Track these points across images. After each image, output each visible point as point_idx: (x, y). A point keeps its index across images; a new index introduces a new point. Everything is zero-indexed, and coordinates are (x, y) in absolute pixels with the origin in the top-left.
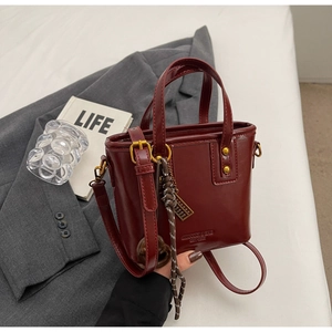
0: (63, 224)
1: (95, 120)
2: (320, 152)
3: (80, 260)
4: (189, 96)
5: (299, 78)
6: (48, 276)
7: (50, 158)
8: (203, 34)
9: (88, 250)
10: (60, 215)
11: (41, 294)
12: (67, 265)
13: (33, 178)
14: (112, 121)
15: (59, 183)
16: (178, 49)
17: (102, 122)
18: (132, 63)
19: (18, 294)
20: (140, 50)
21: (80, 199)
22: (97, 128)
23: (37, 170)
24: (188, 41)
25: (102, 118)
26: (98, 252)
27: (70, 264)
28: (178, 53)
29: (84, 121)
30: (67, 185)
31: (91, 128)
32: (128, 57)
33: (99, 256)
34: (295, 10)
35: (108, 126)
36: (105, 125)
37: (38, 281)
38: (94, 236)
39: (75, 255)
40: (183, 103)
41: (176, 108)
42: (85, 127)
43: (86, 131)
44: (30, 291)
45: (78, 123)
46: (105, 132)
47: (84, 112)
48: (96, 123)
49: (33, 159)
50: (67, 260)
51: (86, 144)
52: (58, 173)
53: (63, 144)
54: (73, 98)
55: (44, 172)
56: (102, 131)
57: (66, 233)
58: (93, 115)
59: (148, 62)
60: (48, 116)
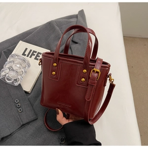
0: (19, 105)
4: (76, 43)
10: (17, 101)
16: (71, 20)
17: (36, 54)
18: (50, 26)
21: (26, 92)
22: (33, 57)
23: (4, 78)
25: (36, 52)
28: (71, 22)
29: (27, 53)
31: (30, 57)
32: (47, 23)
33: (37, 121)
37: (7, 135)
38: (34, 111)
39: (25, 121)
40: (74, 46)
45: (24, 54)
47: (26, 49)
48: (33, 54)
49: (3, 74)
53: (18, 66)
54: (21, 42)
56: (36, 59)
57: (20, 110)
58: (31, 50)
59: (57, 25)
60: (8, 50)
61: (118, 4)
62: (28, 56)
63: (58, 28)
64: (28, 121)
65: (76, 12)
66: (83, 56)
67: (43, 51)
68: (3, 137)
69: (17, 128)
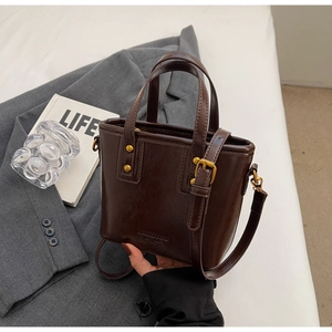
0: (50, 232)
3: (69, 271)
4: (177, 98)
9: (77, 260)
10: (47, 222)
12: (55, 275)
16: (166, 48)
17: (89, 123)
18: (119, 62)
21: (67, 205)
22: (83, 129)
25: (88, 118)
26: (87, 262)
29: (69, 121)
31: (77, 129)
32: (114, 55)
35: (95, 128)
36: (92, 126)
38: (83, 245)
39: (63, 265)
40: (171, 106)
41: (164, 110)
46: (92, 134)
47: (68, 112)
48: (82, 123)
50: (55, 269)
54: (56, 96)
56: (88, 132)
57: (53, 241)
58: (78, 115)
59: (135, 61)
60: (29, 114)
62: (71, 127)
63: (135, 66)
64: (68, 265)
65: (176, 32)
66: (191, 126)
67: (105, 115)
68: (16, 300)
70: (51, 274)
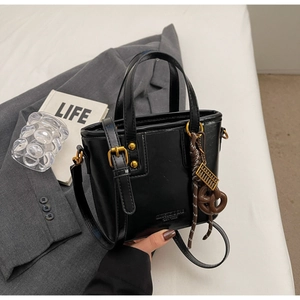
0: (47, 208)
1: (74, 112)
2: (277, 135)
3: (63, 241)
4: (159, 88)
5: (257, 70)
6: (33, 256)
7: (33, 147)
8: (170, 31)
9: (71, 231)
10: (44, 200)
11: (28, 273)
12: (52, 245)
13: (18, 166)
14: (89, 111)
15: (43, 170)
16: (148, 45)
17: (81, 112)
19: (7, 274)
20: (114, 47)
21: (62, 184)
22: (76, 118)
23: (21, 158)
24: (157, 38)
25: (80, 109)
26: (80, 233)
27: (55, 245)
29: (63, 112)
30: (50, 171)
31: (71, 119)
32: (102, 54)
33: (81, 237)
34: (252, 9)
35: (86, 117)
36: (84, 115)
37: (25, 261)
38: (76, 218)
39: (59, 236)
40: (154, 94)
41: (148, 99)
42: (65, 117)
43: (66, 122)
44: (17, 271)
45: (58, 114)
46: (84, 122)
47: (63, 104)
48: (75, 113)
49: (18, 149)
50: (52, 240)
51: (66, 133)
52: (41, 160)
53: (45, 133)
54: (53, 92)
55: (28, 160)
56: (81, 121)
57: (50, 216)
58: (72, 106)
59: (121, 57)
60: (30, 108)
61: (245, 9)
63: (121, 62)
64: (63, 236)
69: (44, 250)
70: (49, 245)
